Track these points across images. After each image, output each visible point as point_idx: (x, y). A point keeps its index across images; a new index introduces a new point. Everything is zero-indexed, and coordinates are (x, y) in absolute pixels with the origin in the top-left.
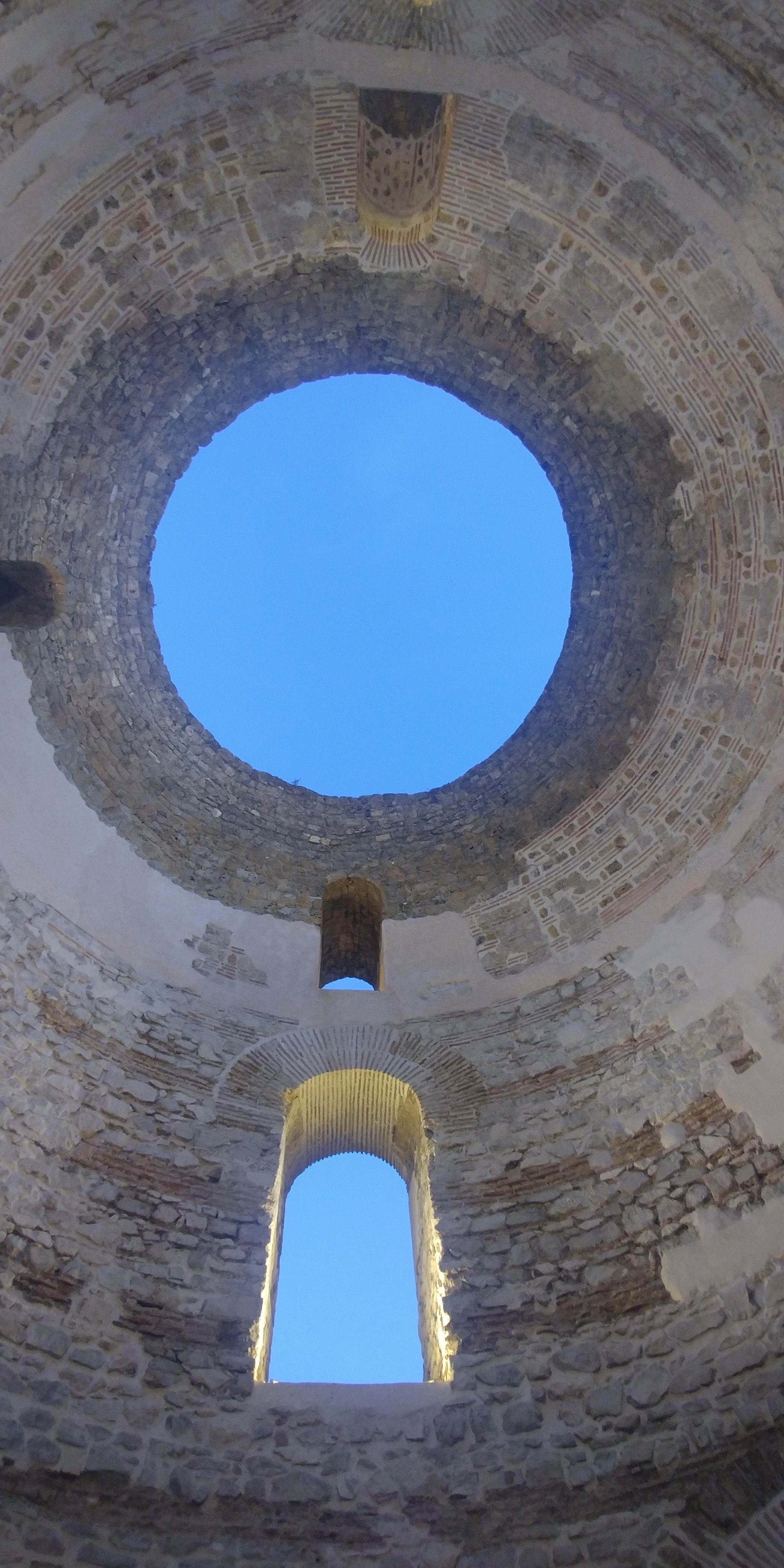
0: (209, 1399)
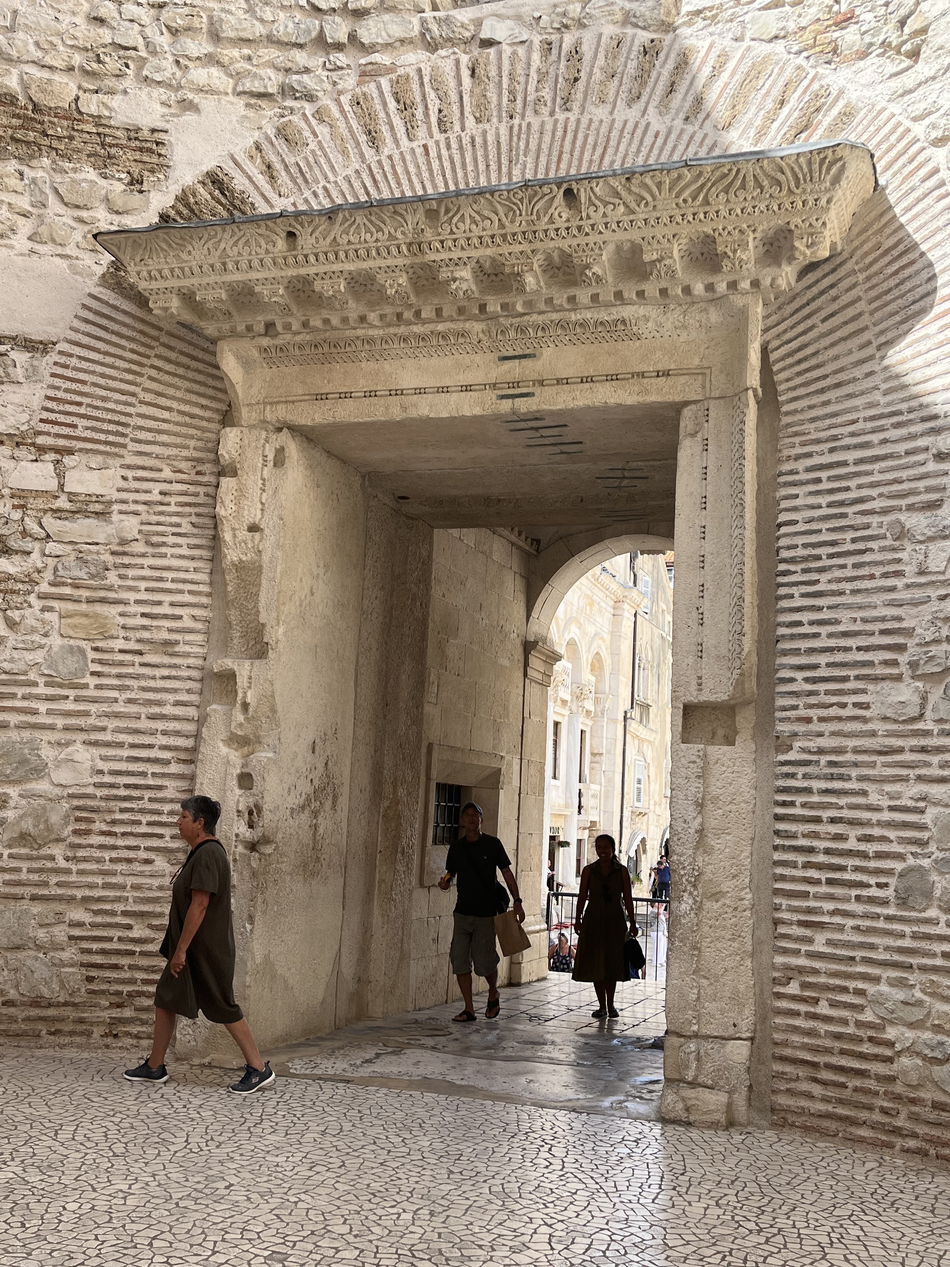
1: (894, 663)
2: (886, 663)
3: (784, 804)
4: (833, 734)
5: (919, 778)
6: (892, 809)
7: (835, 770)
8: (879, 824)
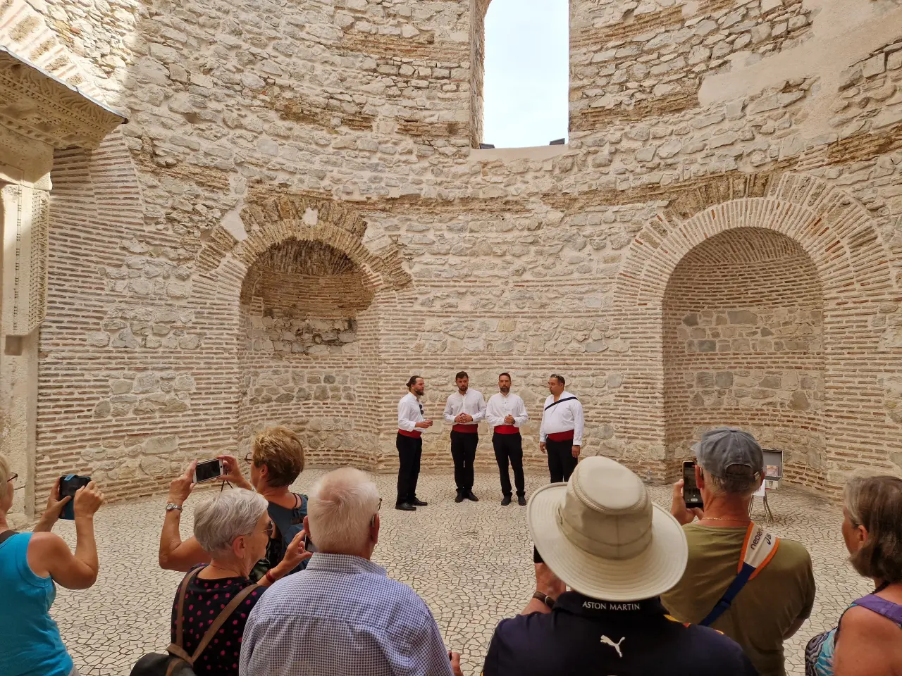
0: (449, 160)
1: (98, 324)
2: (95, 324)
3: (45, 381)
4: (70, 351)
5: (107, 369)
6: (95, 380)
7: (70, 366)
8: (89, 387)
